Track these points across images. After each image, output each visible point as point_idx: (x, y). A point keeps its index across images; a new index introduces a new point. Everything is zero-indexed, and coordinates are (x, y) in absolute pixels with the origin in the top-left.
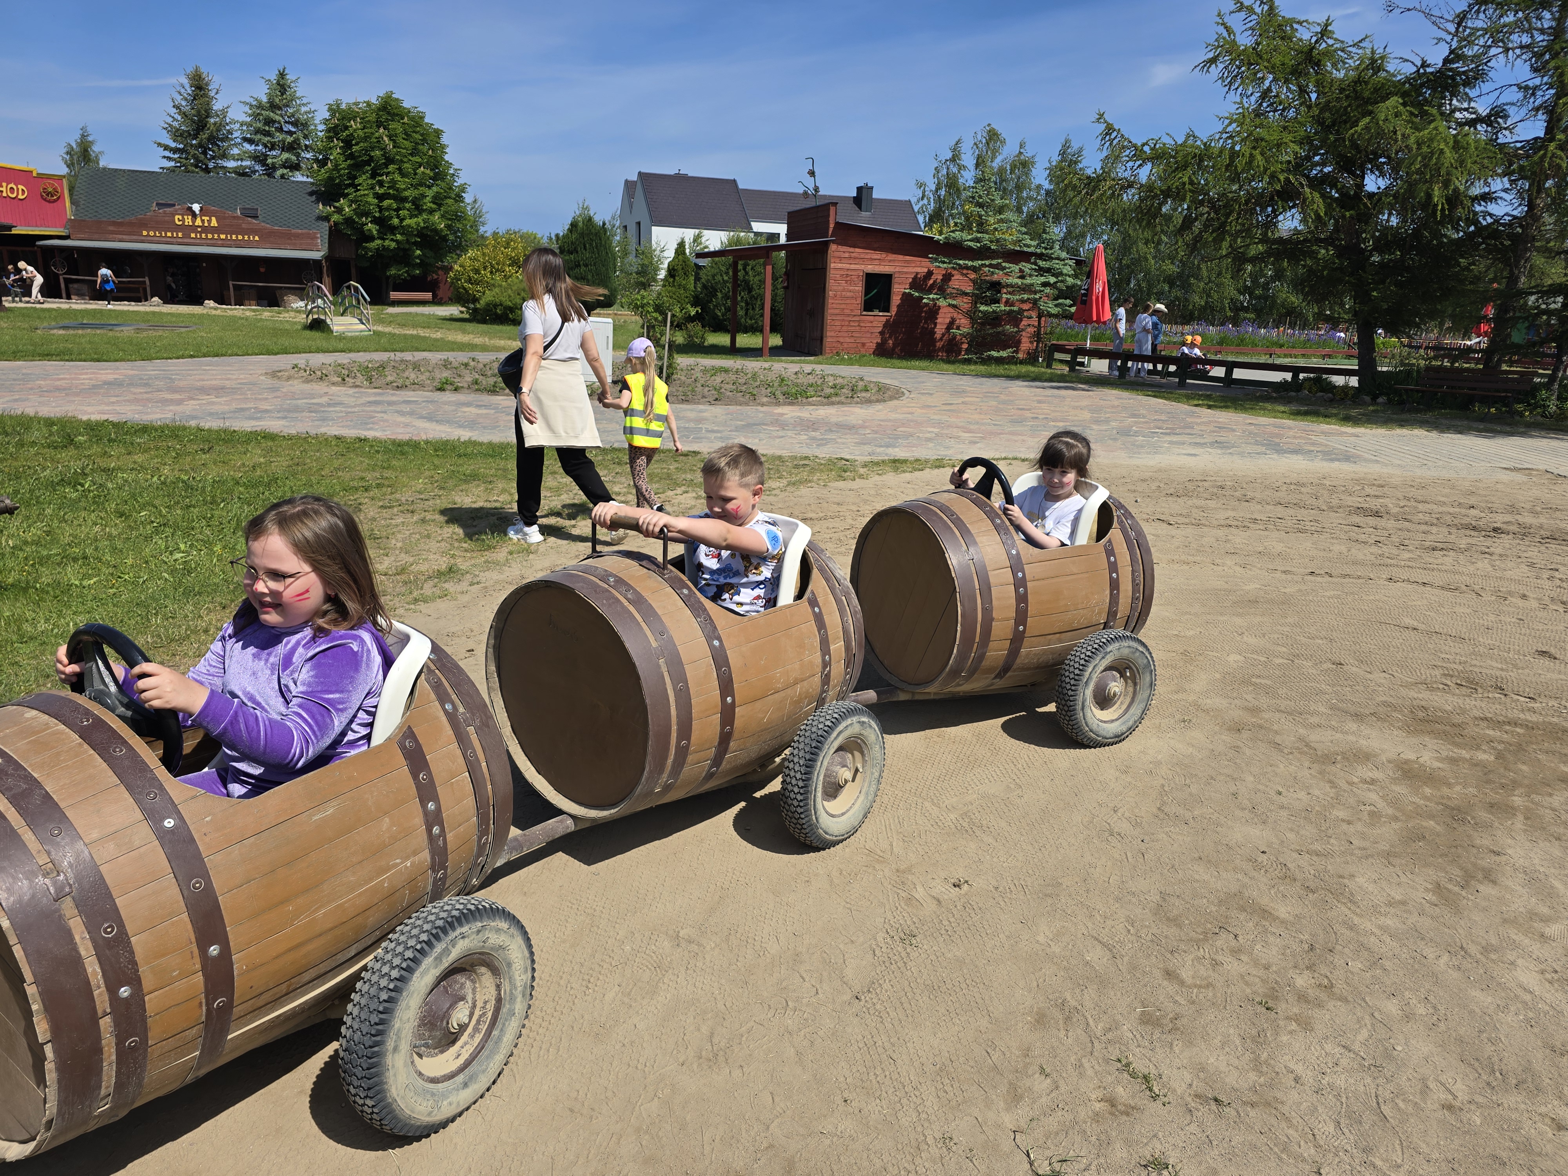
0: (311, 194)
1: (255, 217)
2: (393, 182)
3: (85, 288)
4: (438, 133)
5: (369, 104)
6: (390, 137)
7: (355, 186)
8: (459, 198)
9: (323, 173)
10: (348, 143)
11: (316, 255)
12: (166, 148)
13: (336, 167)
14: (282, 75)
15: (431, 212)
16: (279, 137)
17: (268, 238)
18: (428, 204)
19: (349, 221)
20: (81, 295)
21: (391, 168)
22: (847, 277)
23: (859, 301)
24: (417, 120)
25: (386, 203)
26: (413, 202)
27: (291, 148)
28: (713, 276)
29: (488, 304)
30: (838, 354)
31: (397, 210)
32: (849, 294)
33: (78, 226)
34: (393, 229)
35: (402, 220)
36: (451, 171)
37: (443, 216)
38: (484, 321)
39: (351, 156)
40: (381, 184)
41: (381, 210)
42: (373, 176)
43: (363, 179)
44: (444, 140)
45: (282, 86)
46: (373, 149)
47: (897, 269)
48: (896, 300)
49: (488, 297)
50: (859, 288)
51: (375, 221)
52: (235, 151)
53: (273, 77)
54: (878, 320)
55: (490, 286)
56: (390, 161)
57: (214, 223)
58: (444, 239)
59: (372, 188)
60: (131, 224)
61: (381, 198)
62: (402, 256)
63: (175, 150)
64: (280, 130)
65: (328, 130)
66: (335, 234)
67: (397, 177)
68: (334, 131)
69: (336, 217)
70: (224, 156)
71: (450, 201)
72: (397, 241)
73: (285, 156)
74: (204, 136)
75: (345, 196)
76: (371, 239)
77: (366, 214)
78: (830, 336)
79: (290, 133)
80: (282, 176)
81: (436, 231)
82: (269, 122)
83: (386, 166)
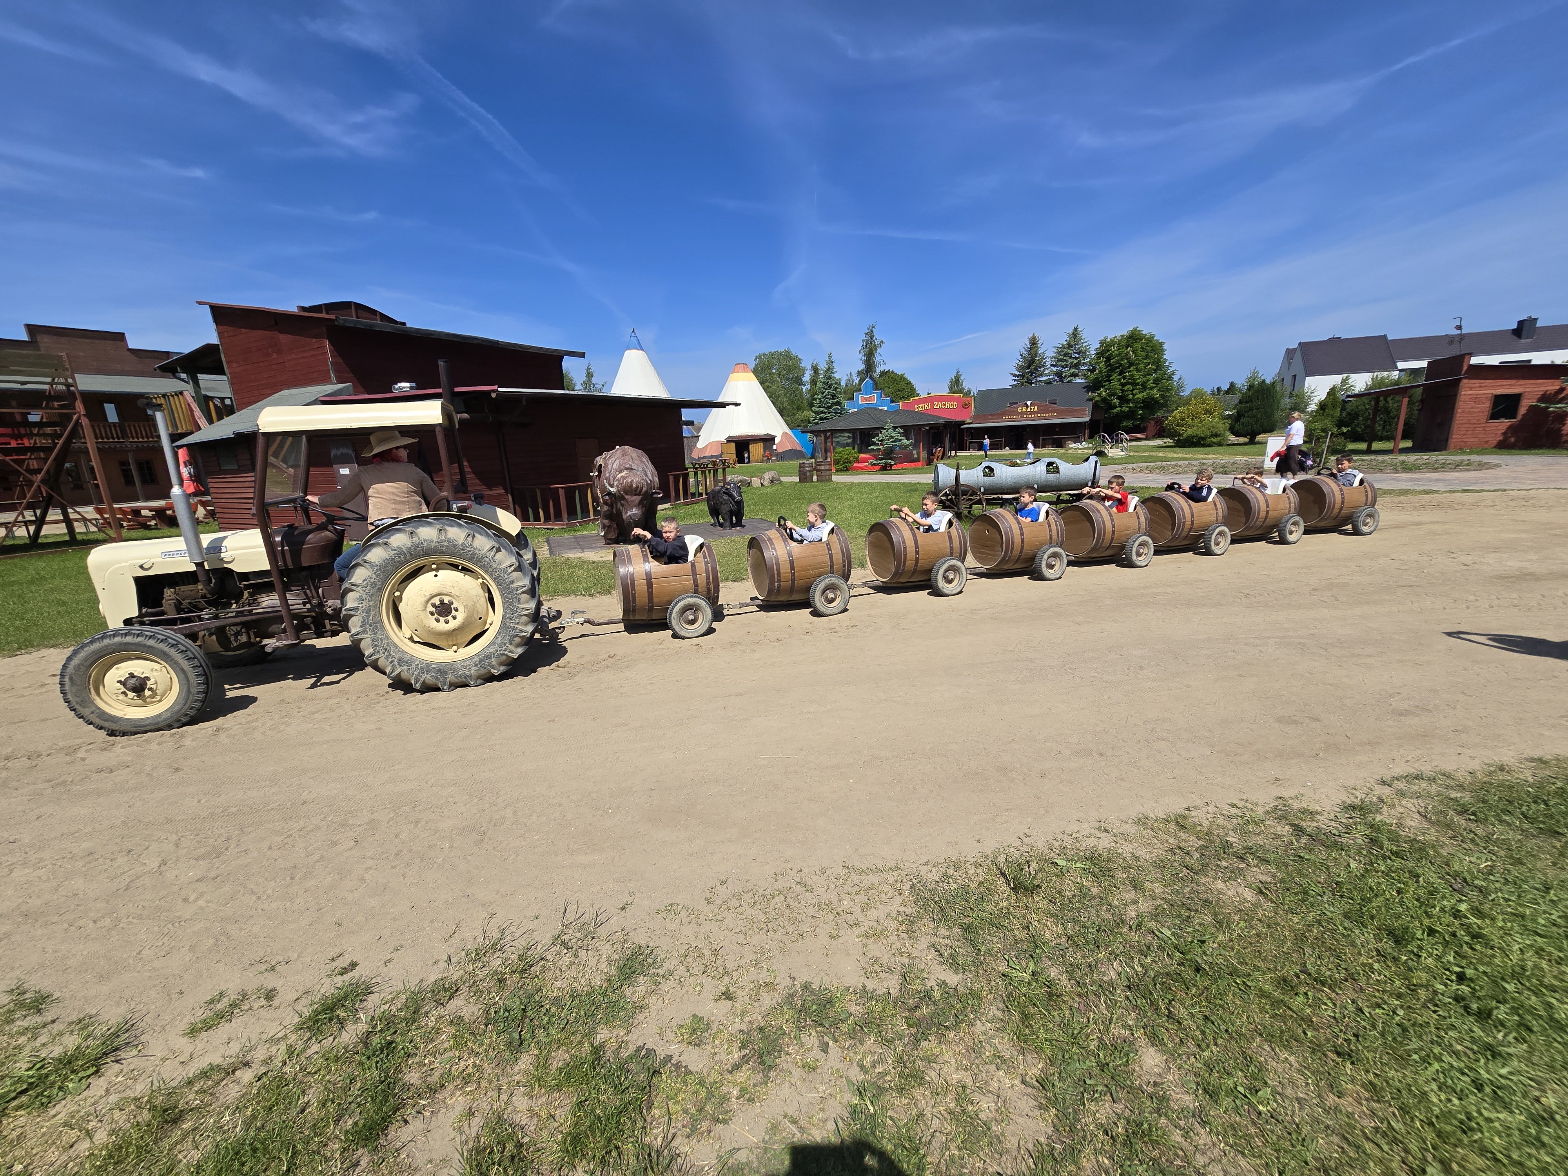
0: (1084, 388)
1: (1055, 404)
2: (1132, 375)
3: (976, 445)
4: (1162, 344)
5: (1122, 336)
6: (1133, 352)
7: (1110, 381)
8: (1170, 378)
9: (1092, 376)
10: (1108, 359)
11: (1087, 419)
12: (1015, 375)
13: (1100, 372)
14: (1076, 329)
15: (1151, 389)
16: (1071, 360)
17: (1061, 414)
18: (1150, 384)
19: (1104, 400)
20: (974, 449)
21: (1132, 368)
22: (1476, 399)
23: (1486, 413)
24: (1150, 339)
25: (1126, 388)
26: (1142, 385)
27: (1076, 366)
28: (1357, 407)
29: (1188, 437)
30: (1461, 449)
31: (1132, 391)
32: (1476, 410)
33: (976, 418)
34: (1128, 401)
35: (1134, 396)
36: (1167, 364)
37: (1159, 390)
38: (1184, 447)
39: (1110, 365)
40: (1124, 378)
41: (1123, 391)
42: (1120, 374)
43: (1115, 376)
44: (1164, 347)
45: (1075, 334)
46: (1122, 360)
47: (1528, 390)
48: (1522, 411)
49: (1189, 432)
50: (1487, 406)
51: (1119, 398)
52: (1047, 372)
53: (1071, 331)
54: (1504, 424)
55: (1190, 426)
56: (1131, 364)
57: (1036, 409)
58: (1157, 402)
59: (1120, 380)
60: (999, 414)
61: (1123, 385)
62: (1131, 415)
63: (1018, 376)
64: (1071, 357)
65: (1097, 354)
66: (1096, 407)
67: (1135, 373)
68: (1100, 354)
69: (1097, 399)
70: (1041, 375)
71: (1164, 381)
72: (1130, 407)
73: (1072, 370)
74: (1033, 367)
75: (1103, 386)
76: (1116, 407)
77: (1114, 395)
78: (1455, 437)
79: (1076, 358)
80: (1069, 382)
81: (1153, 399)
82: (1066, 355)
83: (1129, 367)
